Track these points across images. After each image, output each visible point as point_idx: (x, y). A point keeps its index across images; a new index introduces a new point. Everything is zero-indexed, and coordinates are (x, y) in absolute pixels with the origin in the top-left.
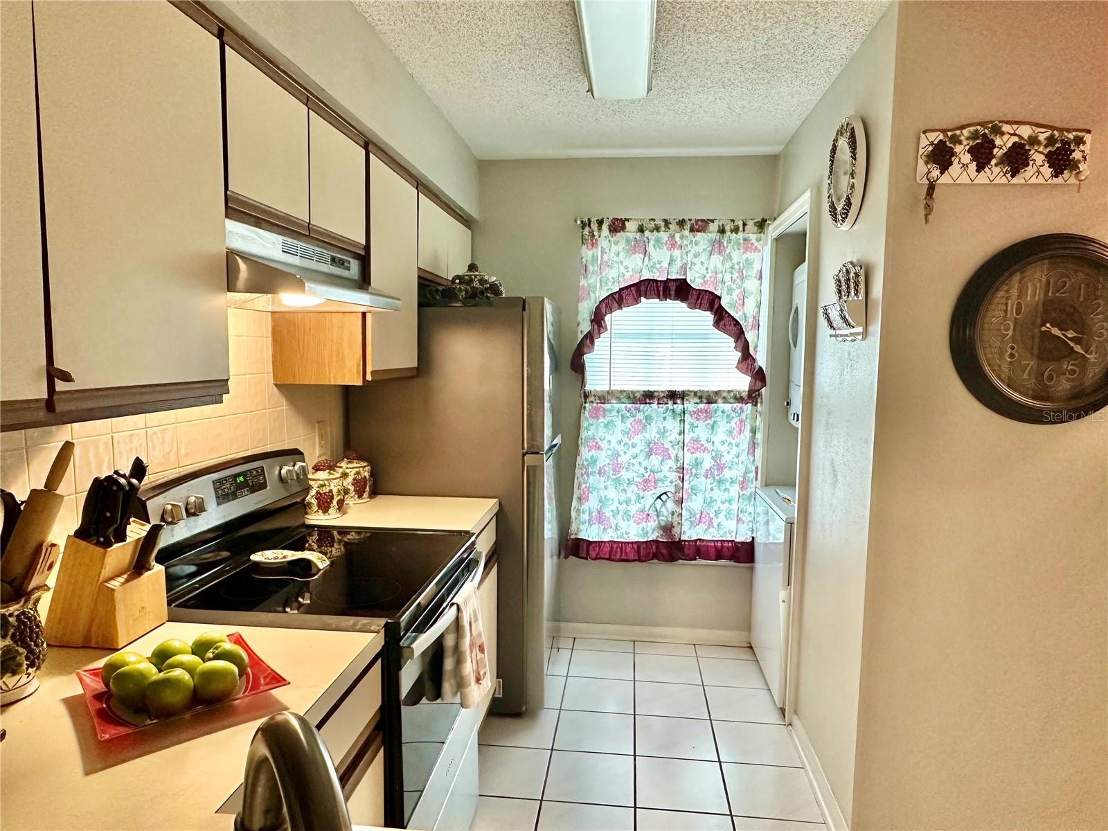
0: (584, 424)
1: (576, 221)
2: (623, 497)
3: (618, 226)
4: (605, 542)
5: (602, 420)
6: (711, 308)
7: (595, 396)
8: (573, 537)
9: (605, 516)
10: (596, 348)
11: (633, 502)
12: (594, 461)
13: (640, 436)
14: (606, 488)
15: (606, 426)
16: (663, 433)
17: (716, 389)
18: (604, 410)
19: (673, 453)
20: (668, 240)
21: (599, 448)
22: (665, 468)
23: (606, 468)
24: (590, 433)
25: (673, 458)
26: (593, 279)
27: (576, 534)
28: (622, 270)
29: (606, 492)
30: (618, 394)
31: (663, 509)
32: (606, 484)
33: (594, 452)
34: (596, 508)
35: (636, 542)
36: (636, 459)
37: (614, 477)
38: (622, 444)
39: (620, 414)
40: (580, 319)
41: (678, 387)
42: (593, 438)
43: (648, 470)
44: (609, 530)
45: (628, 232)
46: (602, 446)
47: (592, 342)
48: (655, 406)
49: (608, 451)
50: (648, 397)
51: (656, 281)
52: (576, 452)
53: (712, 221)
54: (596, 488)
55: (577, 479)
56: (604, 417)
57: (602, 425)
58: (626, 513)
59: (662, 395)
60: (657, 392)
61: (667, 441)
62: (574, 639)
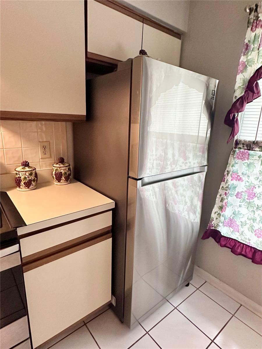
0: (232, 161)
1: (246, 11)
2: (251, 215)
4: (232, 239)
5: (246, 161)
7: (243, 144)
8: (213, 228)
9: (236, 224)
10: (245, 110)
11: (257, 221)
12: (234, 187)
14: (240, 206)
15: (249, 165)
18: (249, 155)
21: (240, 179)
23: (243, 193)
24: (234, 168)
27: (215, 227)
29: (240, 209)
30: (261, 144)
32: (241, 204)
33: (234, 182)
34: (229, 216)
35: (254, 248)
37: (248, 201)
38: (259, 180)
40: (236, 87)
42: (237, 172)
44: (237, 233)
46: (243, 178)
47: (242, 105)
49: (247, 182)
52: (222, 178)
54: (232, 205)
55: (220, 196)
56: (248, 159)
57: (246, 164)
58: (252, 227)
62: (206, 282)
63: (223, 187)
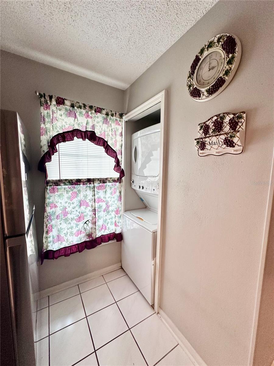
0: (47, 196)
1: (36, 93)
2: (69, 226)
3: (60, 102)
4: (62, 248)
5: (57, 193)
6: (104, 146)
7: (52, 183)
8: (45, 251)
9: (61, 237)
10: (52, 160)
11: (74, 227)
12: (54, 213)
13: (76, 199)
14: (60, 224)
15: (59, 196)
16: (86, 196)
17: (106, 177)
18: (57, 189)
19: (90, 204)
20: (85, 113)
21: (56, 207)
22: (87, 211)
23: (60, 215)
24: (50, 200)
25: (90, 206)
26: (48, 125)
27: (46, 249)
28: (64, 123)
29: (61, 226)
30: (64, 181)
31: (88, 227)
32: (60, 222)
33: (54, 209)
34: (56, 234)
35: (77, 244)
36: (74, 209)
37: (64, 218)
38: (68, 203)
39: (66, 190)
40: (42, 144)
41: (91, 177)
42: (53, 203)
43: (80, 213)
44: (64, 242)
45: (66, 105)
46: (58, 205)
47: (50, 157)
48: (81, 185)
49: (60, 207)
50: (78, 181)
51: (80, 131)
52: (44, 210)
53: (104, 109)
54: (56, 226)
55: (45, 223)
57: (57, 196)
58: (71, 233)
59: (85, 180)
60: (82, 179)
61: (88, 199)
62: (49, 297)
63: (46, 216)
